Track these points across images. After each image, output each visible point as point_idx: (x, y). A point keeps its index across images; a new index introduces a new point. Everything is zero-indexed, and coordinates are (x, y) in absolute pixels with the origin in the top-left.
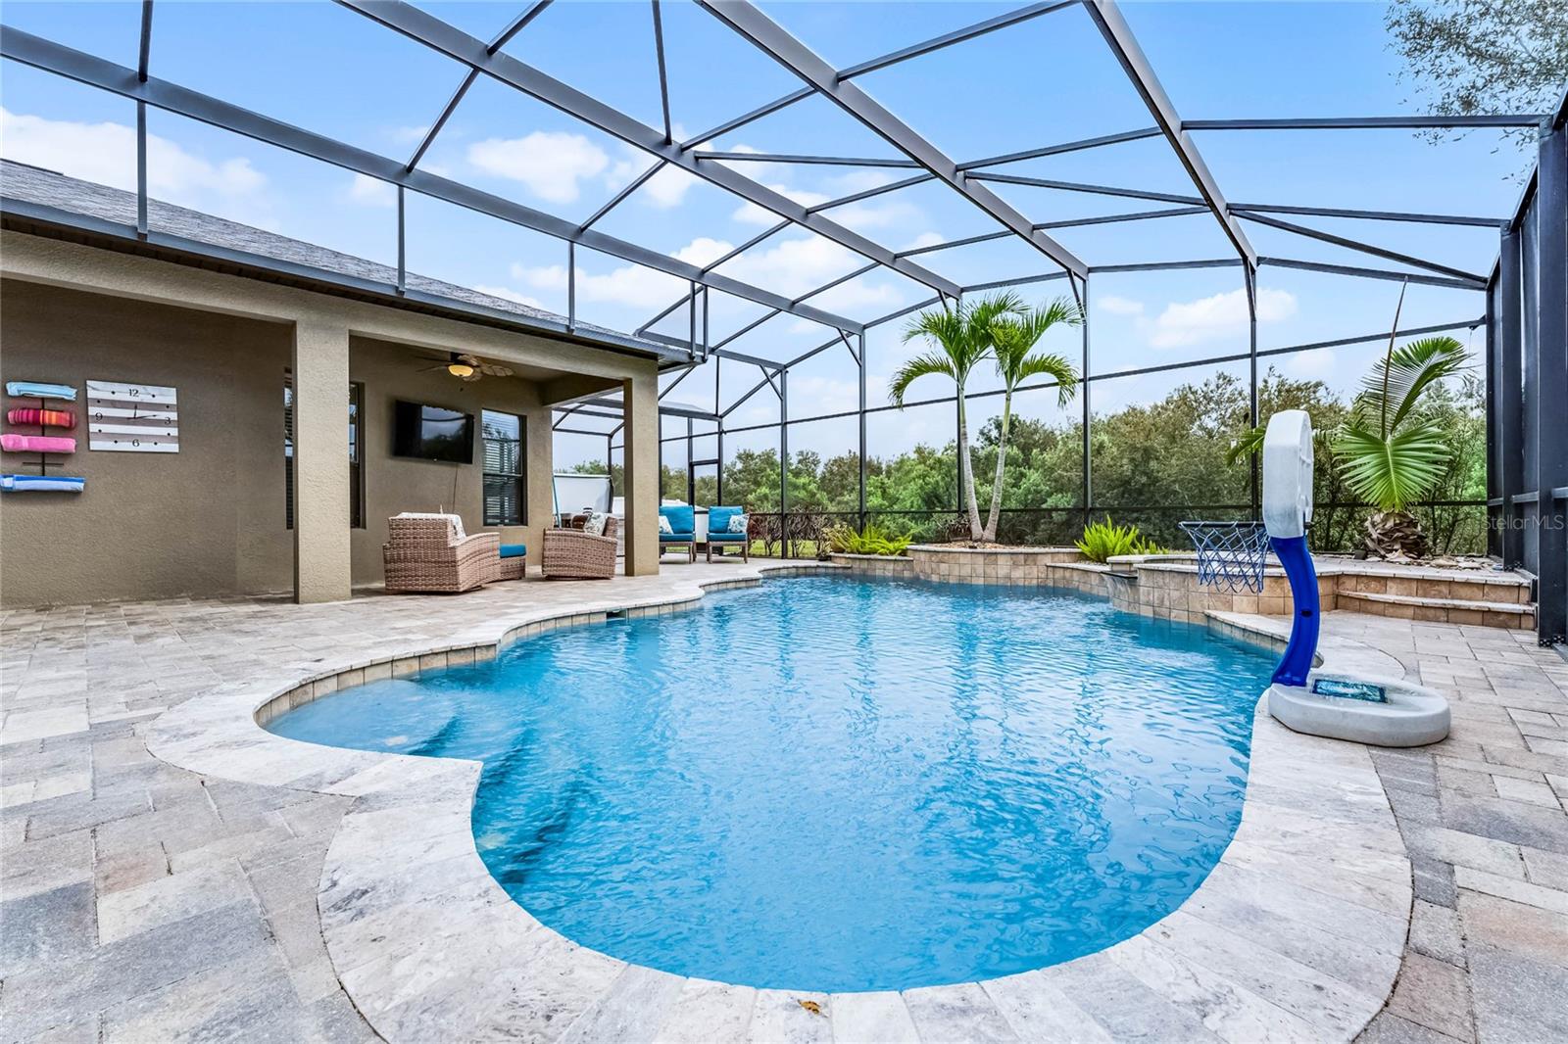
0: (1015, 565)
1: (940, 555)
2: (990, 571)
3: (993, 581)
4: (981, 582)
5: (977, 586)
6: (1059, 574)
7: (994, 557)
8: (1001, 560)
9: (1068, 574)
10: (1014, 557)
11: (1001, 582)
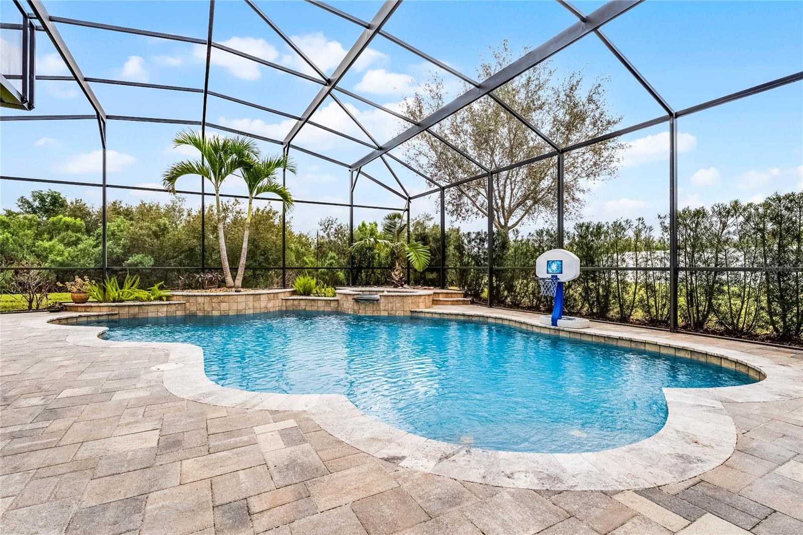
0: (269, 300)
1: (222, 297)
2: (257, 305)
3: (258, 311)
4: (251, 312)
5: (249, 314)
6: (290, 303)
7: (259, 296)
8: (263, 298)
9: (296, 303)
10: (269, 295)
11: (262, 311)
